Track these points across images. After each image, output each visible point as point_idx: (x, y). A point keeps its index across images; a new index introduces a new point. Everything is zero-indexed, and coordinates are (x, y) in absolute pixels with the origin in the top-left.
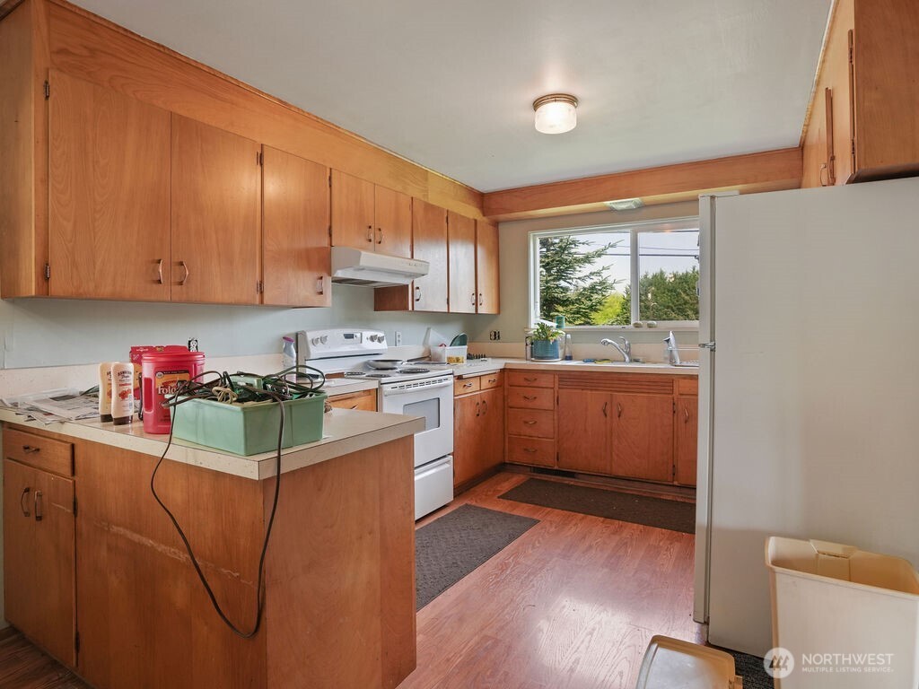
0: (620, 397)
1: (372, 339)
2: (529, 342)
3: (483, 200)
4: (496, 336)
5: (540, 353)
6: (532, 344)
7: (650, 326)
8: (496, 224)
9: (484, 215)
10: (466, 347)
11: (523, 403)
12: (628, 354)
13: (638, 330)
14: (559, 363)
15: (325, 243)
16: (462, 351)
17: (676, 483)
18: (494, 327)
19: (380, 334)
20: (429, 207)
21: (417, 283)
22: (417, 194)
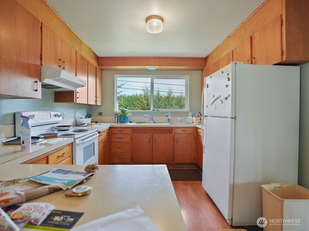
0: (155, 136)
1: (55, 116)
2: (116, 116)
3: (98, 59)
4: (100, 114)
5: (122, 120)
6: (118, 117)
7: (158, 111)
8: (101, 70)
9: (98, 66)
10: (91, 119)
11: (118, 140)
12: (152, 120)
13: (154, 112)
14: (129, 124)
15: (39, 63)
16: (89, 120)
17: (173, 163)
18: (100, 110)
19: (59, 114)
20: (82, 58)
21: (78, 90)
22: (78, 51)
